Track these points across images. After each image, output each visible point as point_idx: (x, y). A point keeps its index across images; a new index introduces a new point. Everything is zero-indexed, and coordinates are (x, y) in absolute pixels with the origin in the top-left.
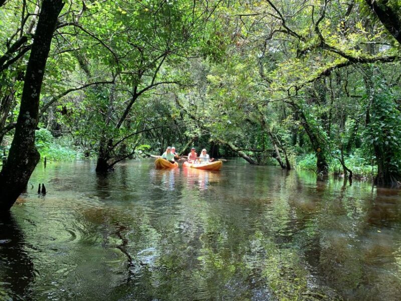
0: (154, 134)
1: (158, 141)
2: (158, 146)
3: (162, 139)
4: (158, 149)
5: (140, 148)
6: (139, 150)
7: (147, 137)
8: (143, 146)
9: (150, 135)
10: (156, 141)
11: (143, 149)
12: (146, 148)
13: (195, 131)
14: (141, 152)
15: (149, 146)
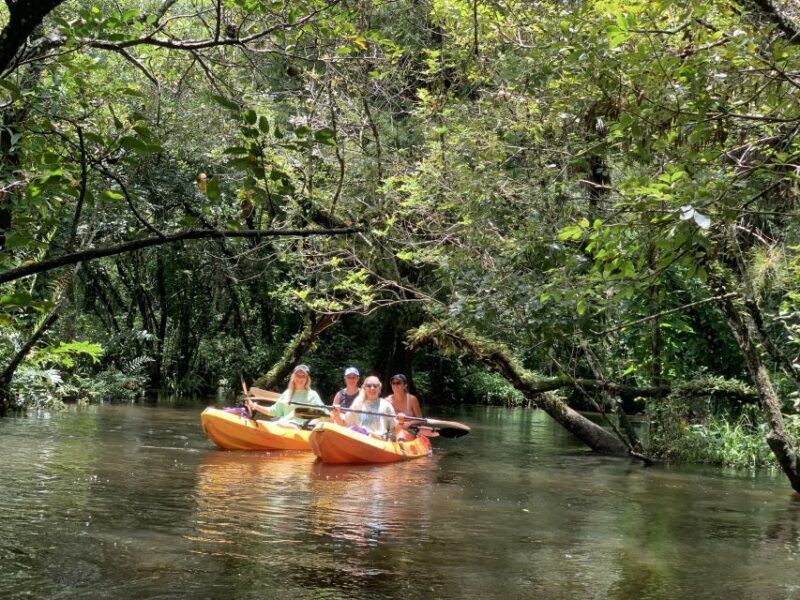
0: (123, 294)
1: (138, 323)
2: (140, 347)
3: (158, 315)
4: (137, 363)
5: (54, 356)
6: (49, 366)
7: (88, 306)
8: (66, 347)
9: (104, 300)
10: (130, 323)
11: (69, 363)
12: (83, 359)
13: (345, 285)
14: (54, 377)
15: (96, 350)
